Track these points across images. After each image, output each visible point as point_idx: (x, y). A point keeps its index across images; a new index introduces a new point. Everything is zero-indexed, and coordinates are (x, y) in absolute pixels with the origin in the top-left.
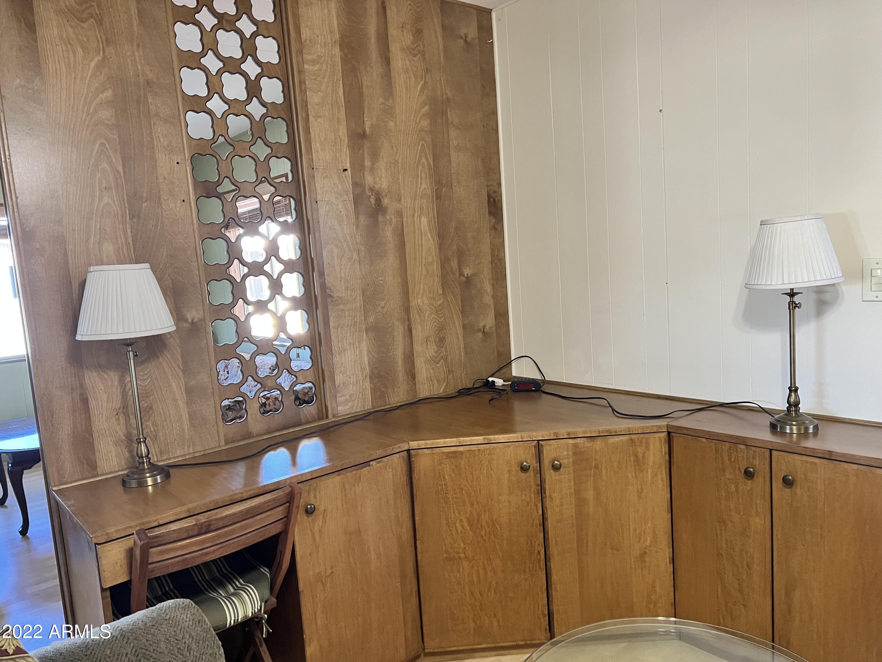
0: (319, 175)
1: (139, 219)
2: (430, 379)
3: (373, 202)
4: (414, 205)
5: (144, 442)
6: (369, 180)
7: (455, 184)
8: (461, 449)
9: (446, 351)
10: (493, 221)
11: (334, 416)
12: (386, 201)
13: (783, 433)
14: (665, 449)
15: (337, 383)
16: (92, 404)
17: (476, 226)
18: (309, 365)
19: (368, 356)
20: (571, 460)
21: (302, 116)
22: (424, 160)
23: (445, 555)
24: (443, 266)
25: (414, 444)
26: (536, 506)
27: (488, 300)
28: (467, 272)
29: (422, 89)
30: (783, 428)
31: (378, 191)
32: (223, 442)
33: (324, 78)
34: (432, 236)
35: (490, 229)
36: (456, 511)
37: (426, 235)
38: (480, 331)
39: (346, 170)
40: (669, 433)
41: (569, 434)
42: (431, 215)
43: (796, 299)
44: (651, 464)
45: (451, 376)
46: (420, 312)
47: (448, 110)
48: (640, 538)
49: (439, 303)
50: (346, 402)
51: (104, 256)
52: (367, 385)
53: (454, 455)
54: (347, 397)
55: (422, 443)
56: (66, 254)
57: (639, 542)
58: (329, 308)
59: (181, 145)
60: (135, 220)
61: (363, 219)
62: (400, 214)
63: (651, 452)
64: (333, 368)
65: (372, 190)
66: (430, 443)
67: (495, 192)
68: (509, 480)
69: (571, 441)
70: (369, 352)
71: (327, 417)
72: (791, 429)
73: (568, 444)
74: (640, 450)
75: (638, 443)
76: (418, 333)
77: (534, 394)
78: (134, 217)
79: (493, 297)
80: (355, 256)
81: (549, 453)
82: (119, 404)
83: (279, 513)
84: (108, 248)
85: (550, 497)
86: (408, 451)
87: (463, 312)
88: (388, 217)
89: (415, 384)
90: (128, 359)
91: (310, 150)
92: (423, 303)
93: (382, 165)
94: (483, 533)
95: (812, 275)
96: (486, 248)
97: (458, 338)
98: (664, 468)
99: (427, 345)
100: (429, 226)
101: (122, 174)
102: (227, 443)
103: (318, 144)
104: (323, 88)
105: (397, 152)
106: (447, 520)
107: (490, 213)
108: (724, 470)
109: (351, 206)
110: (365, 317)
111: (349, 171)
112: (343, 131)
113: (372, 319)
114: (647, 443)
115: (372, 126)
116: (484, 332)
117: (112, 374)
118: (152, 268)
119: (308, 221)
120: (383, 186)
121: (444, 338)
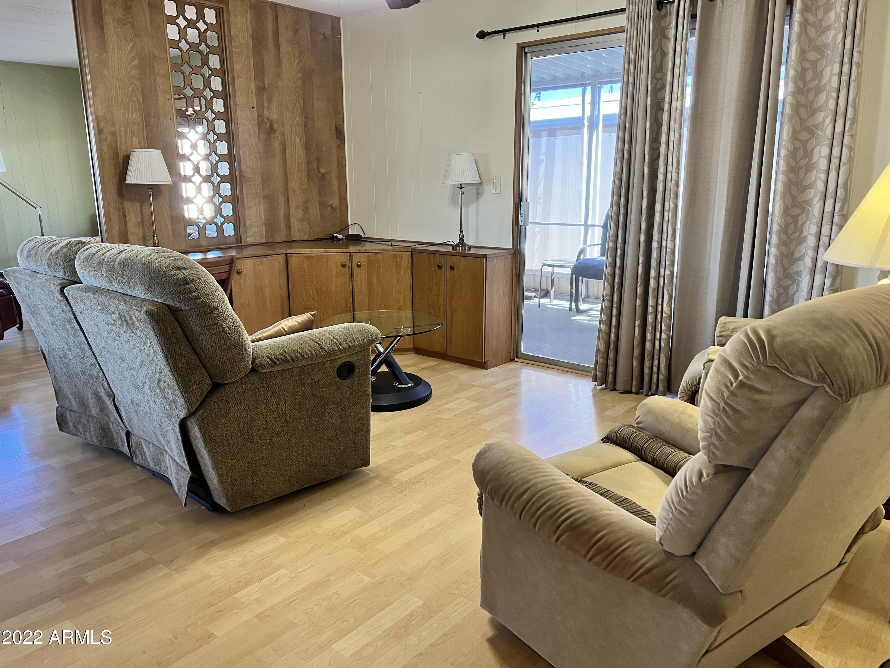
0: (240, 109)
1: (150, 126)
2: (299, 230)
3: (268, 126)
4: (292, 129)
5: (157, 236)
6: (266, 113)
7: (316, 118)
8: (313, 255)
9: (309, 215)
10: (339, 142)
11: (245, 242)
12: (275, 126)
13: (456, 250)
14: (410, 259)
15: (247, 225)
16: (128, 218)
17: (328, 144)
18: (232, 214)
19: (264, 212)
20: (366, 263)
21: (231, 76)
22: (298, 104)
23: (304, 306)
24: (308, 166)
25: (289, 251)
26: (349, 284)
27: (335, 188)
28: (322, 171)
29: (298, 63)
30: (456, 248)
31: (272, 120)
32: (188, 247)
33: (243, 56)
34: (302, 147)
35: (337, 147)
36: (310, 285)
37: (298, 147)
38: (330, 206)
39: (254, 107)
40: (412, 252)
41: (365, 250)
42: (301, 136)
43: (463, 190)
44: (403, 266)
45: (311, 231)
46: (294, 191)
47: (313, 76)
48: (398, 302)
49: (306, 187)
50: (252, 236)
51: (134, 144)
52: (263, 228)
53: (308, 258)
54: (252, 233)
55: (293, 251)
56: (116, 141)
57: (397, 304)
58: (243, 183)
59: (169, 90)
60: (148, 127)
61: (263, 136)
62: (283, 134)
63: (404, 260)
64: (245, 216)
65: (268, 119)
66: (297, 251)
67: (340, 125)
68: (336, 271)
69: (366, 254)
70: (264, 210)
71: (241, 243)
72: (459, 248)
73: (365, 255)
74: (398, 260)
75: (397, 256)
76: (292, 203)
77: (357, 241)
78: (147, 125)
79: (338, 187)
80: (258, 155)
81: (356, 259)
82: (140, 220)
83: (226, 268)
84: (135, 140)
85: (356, 280)
86: (286, 254)
87: (320, 193)
88: (277, 135)
89: (290, 232)
90: (150, 196)
91: (235, 96)
92: (296, 187)
93: (274, 105)
94: (323, 296)
95: (463, 179)
96: (334, 159)
97: (316, 209)
98: (409, 269)
99: (298, 210)
100: (300, 142)
101: (142, 103)
102: (190, 248)
103: (239, 93)
104: (243, 61)
105: (282, 99)
106: (305, 289)
107: (337, 138)
108: (431, 267)
109: (256, 128)
110: (262, 190)
111: (256, 107)
112: (253, 86)
113: (266, 192)
114: (402, 257)
115: (269, 84)
116: (332, 207)
117: (137, 204)
118: (162, 152)
119: (233, 134)
120: (274, 118)
121: (308, 208)
